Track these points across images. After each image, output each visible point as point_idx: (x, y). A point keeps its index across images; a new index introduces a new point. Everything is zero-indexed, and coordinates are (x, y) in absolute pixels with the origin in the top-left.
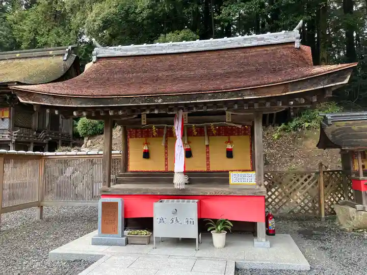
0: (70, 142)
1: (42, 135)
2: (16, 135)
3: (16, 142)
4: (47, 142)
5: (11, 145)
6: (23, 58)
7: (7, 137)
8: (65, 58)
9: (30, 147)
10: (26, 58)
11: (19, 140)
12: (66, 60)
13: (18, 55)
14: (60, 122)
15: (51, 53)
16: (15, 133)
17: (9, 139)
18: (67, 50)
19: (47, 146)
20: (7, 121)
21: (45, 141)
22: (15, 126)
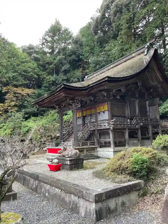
0: (159, 125)
1: (134, 122)
2: (113, 123)
3: (114, 129)
4: (139, 127)
5: (110, 132)
6: (115, 66)
7: (107, 126)
8: (146, 53)
9: (125, 132)
10: (117, 65)
11: (116, 128)
12: (146, 55)
13: (112, 66)
14: (148, 110)
15: (133, 55)
16: (112, 122)
17: (108, 128)
18: (146, 46)
19: (140, 130)
20: (107, 113)
21: (137, 126)
22: (112, 116)
